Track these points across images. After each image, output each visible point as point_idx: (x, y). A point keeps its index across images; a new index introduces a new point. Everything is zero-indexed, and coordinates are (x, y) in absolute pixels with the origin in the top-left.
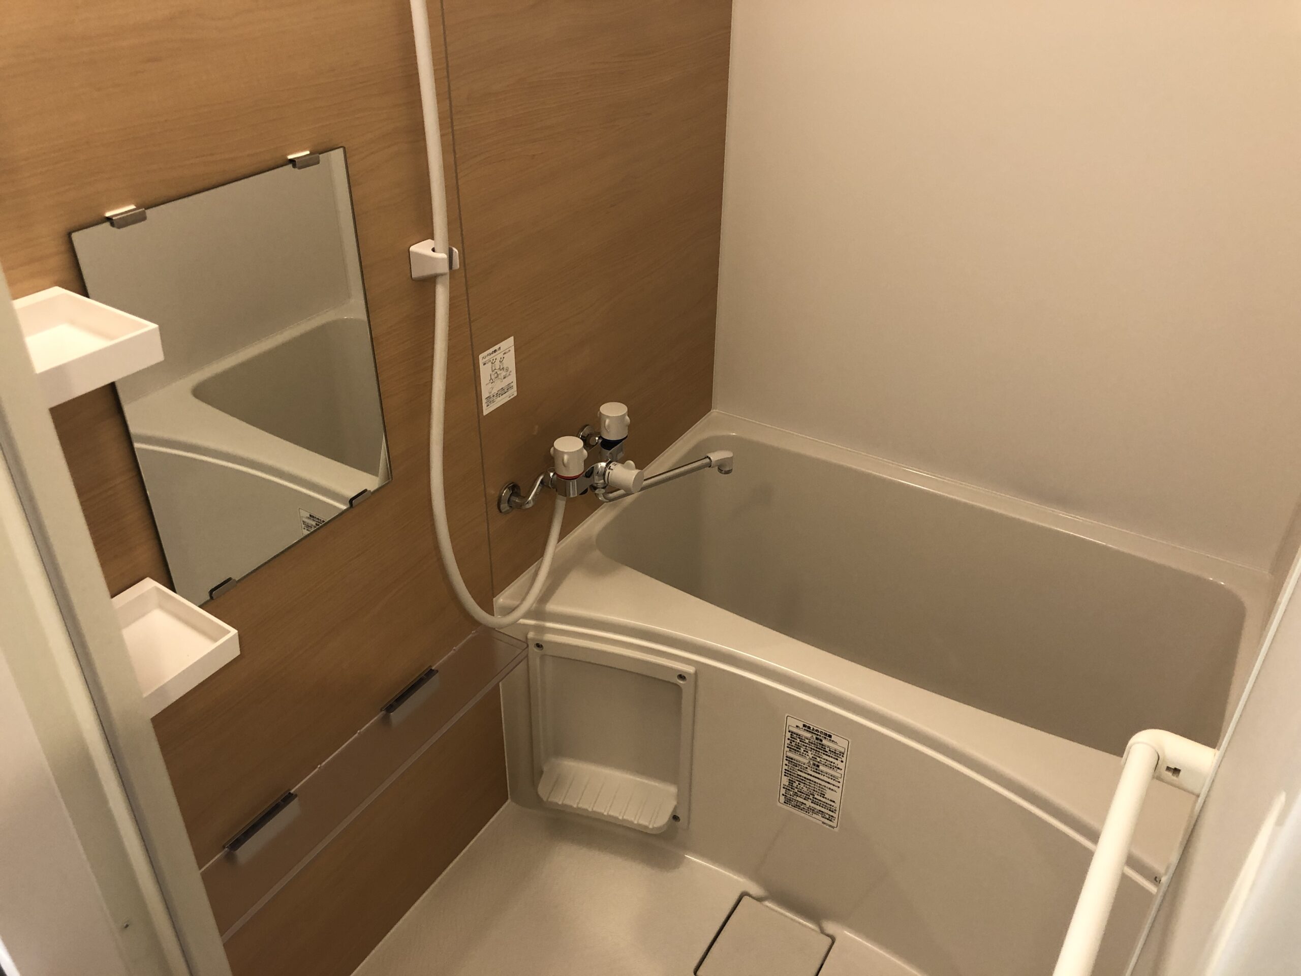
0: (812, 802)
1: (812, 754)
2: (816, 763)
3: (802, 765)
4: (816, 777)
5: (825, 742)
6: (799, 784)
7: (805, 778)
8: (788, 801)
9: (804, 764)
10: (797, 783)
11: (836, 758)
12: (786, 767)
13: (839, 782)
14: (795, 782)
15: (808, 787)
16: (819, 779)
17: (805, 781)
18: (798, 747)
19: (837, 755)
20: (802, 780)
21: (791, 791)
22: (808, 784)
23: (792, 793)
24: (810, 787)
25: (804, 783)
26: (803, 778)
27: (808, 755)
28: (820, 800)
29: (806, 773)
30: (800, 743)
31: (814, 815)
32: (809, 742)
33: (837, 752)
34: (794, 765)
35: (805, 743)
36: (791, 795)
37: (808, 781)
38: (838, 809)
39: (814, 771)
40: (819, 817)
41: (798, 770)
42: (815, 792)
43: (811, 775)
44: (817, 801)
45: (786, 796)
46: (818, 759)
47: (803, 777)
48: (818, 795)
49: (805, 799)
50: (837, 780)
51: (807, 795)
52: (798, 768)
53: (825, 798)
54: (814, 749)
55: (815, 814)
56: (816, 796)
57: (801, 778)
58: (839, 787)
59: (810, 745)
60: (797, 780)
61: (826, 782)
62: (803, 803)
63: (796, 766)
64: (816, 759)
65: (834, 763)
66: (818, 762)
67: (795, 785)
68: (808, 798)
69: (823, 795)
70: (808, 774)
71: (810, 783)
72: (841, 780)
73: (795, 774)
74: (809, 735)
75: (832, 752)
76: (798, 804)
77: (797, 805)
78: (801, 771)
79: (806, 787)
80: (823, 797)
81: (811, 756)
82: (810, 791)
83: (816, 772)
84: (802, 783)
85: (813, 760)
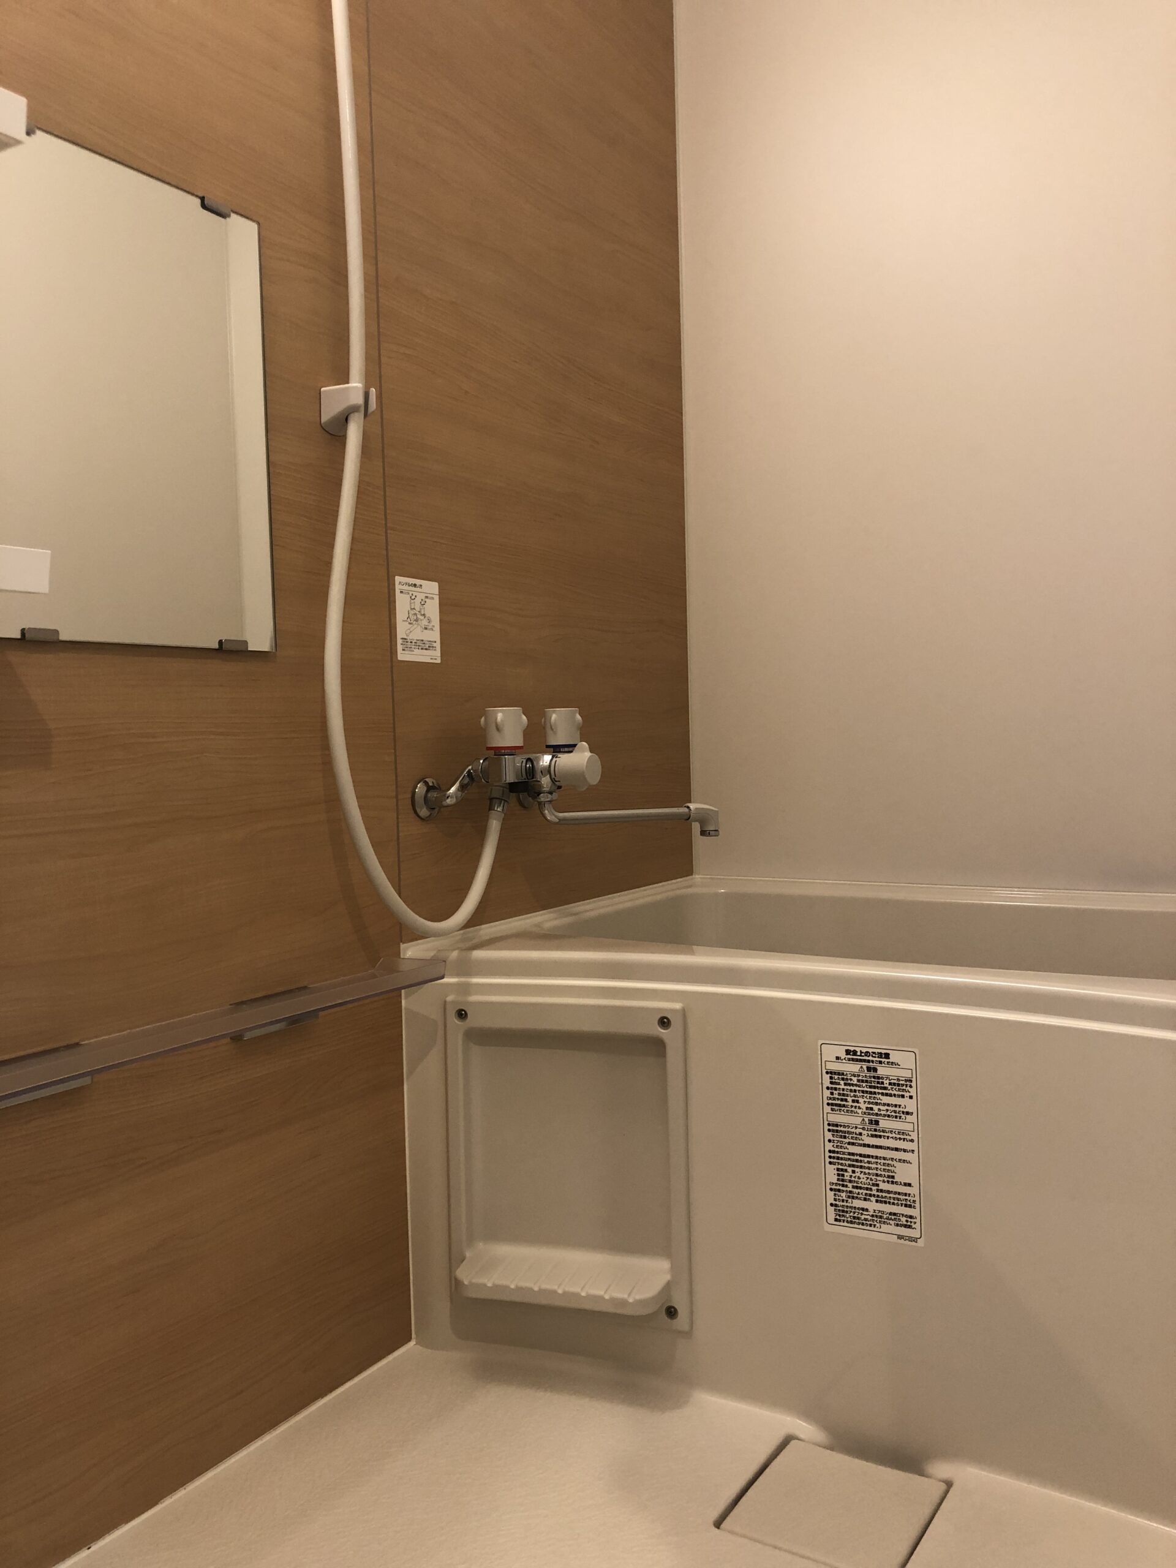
0: (877, 1201)
1: (865, 1102)
2: (874, 1118)
3: (853, 1130)
4: (877, 1147)
5: (882, 1071)
6: (854, 1172)
7: (861, 1155)
8: (841, 1214)
9: (856, 1128)
10: (850, 1169)
11: (901, 1093)
12: (829, 1146)
13: (912, 1141)
14: (846, 1171)
15: (867, 1171)
16: (880, 1147)
17: (861, 1161)
18: (843, 1097)
19: (902, 1086)
20: (856, 1161)
21: (843, 1191)
22: (867, 1165)
23: (844, 1195)
24: (871, 1171)
25: (861, 1167)
26: (858, 1158)
27: (859, 1108)
28: (889, 1192)
29: (860, 1145)
30: (846, 1087)
31: (885, 1228)
32: (858, 1081)
33: (901, 1082)
34: (841, 1137)
35: (853, 1085)
36: (843, 1201)
37: (866, 1160)
38: (917, 1199)
39: (872, 1136)
40: (891, 1228)
41: (849, 1143)
42: (879, 1178)
43: (869, 1146)
44: (884, 1194)
45: (836, 1205)
46: (876, 1108)
47: (857, 1155)
48: (884, 1181)
49: (865, 1199)
50: (908, 1137)
51: (867, 1189)
52: (847, 1140)
53: (896, 1183)
54: (867, 1092)
55: (884, 1223)
56: (883, 1186)
57: (855, 1158)
58: (913, 1151)
59: (859, 1086)
60: (850, 1166)
61: (892, 1149)
62: (863, 1209)
63: (845, 1137)
64: (872, 1109)
65: (900, 1106)
66: (877, 1115)
67: (847, 1176)
68: (870, 1195)
69: (891, 1179)
70: (865, 1145)
71: (869, 1162)
72: (914, 1136)
73: (844, 1153)
74: (855, 1068)
75: (894, 1084)
76: (856, 1215)
77: (854, 1218)
78: (853, 1144)
79: (865, 1174)
80: (893, 1183)
81: (863, 1106)
82: (871, 1180)
83: (876, 1136)
84: (857, 1167)
85: (869, 1114)
